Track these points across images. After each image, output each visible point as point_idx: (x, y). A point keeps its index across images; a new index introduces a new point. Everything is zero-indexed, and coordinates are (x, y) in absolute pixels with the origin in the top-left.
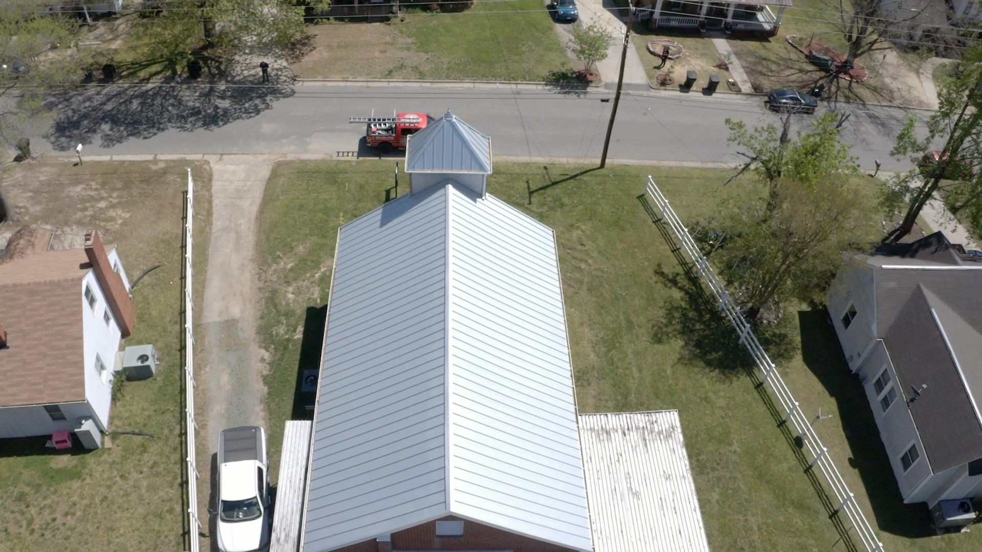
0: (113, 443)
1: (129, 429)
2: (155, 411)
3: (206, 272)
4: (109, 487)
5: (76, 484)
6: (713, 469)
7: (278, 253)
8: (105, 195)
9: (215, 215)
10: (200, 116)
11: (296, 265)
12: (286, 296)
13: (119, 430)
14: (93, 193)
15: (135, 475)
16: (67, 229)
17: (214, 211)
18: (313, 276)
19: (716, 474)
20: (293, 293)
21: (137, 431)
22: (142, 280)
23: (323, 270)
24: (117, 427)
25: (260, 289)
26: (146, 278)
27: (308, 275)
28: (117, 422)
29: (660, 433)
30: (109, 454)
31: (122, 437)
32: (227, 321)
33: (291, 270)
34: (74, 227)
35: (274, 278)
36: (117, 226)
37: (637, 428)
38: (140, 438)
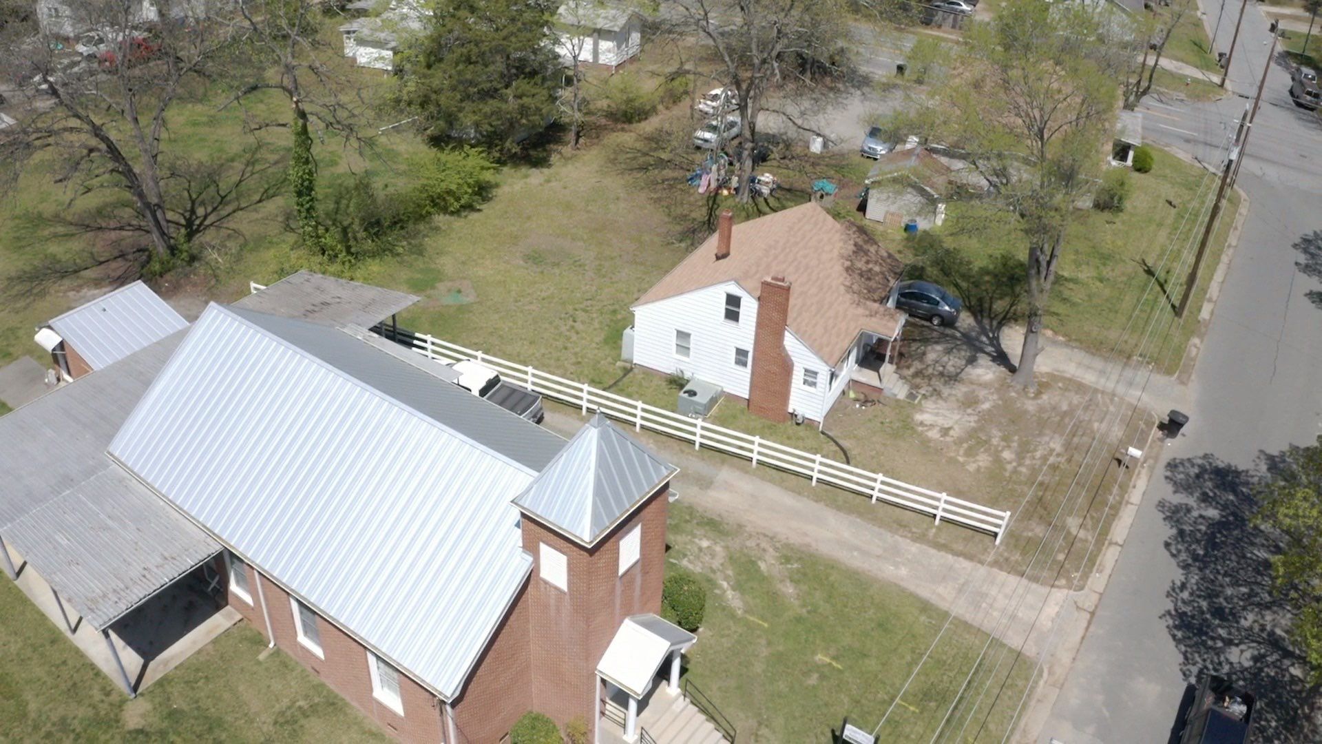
0: (620, 367)
1: (626, 380)
3: (816, 501)
4: (576, 354)
5: (597, 340)
7: (795, 566)
8: (1028, 462)
9: (933, 551)
10: (1208, 616)
11: (758, 570)
12: (708, 539)
13: (631, 375)
14: (1038, 454)
16: (973, 418)
17: (943, 553)
18: (726, 578)
20: (708, 547)
21: (620, 383)
22: (832, 443)
23: (730, 594)
24: (634, 374)
25: (740, 526)
26: (835, 448)
27: (730, 572)
30: (610, 363)
31: (621, 373)
32: (712, 483)
33: (754, 563)
34: (973, 424)
35: (748, 543)
36: (952, 454)
38: (611, 382)
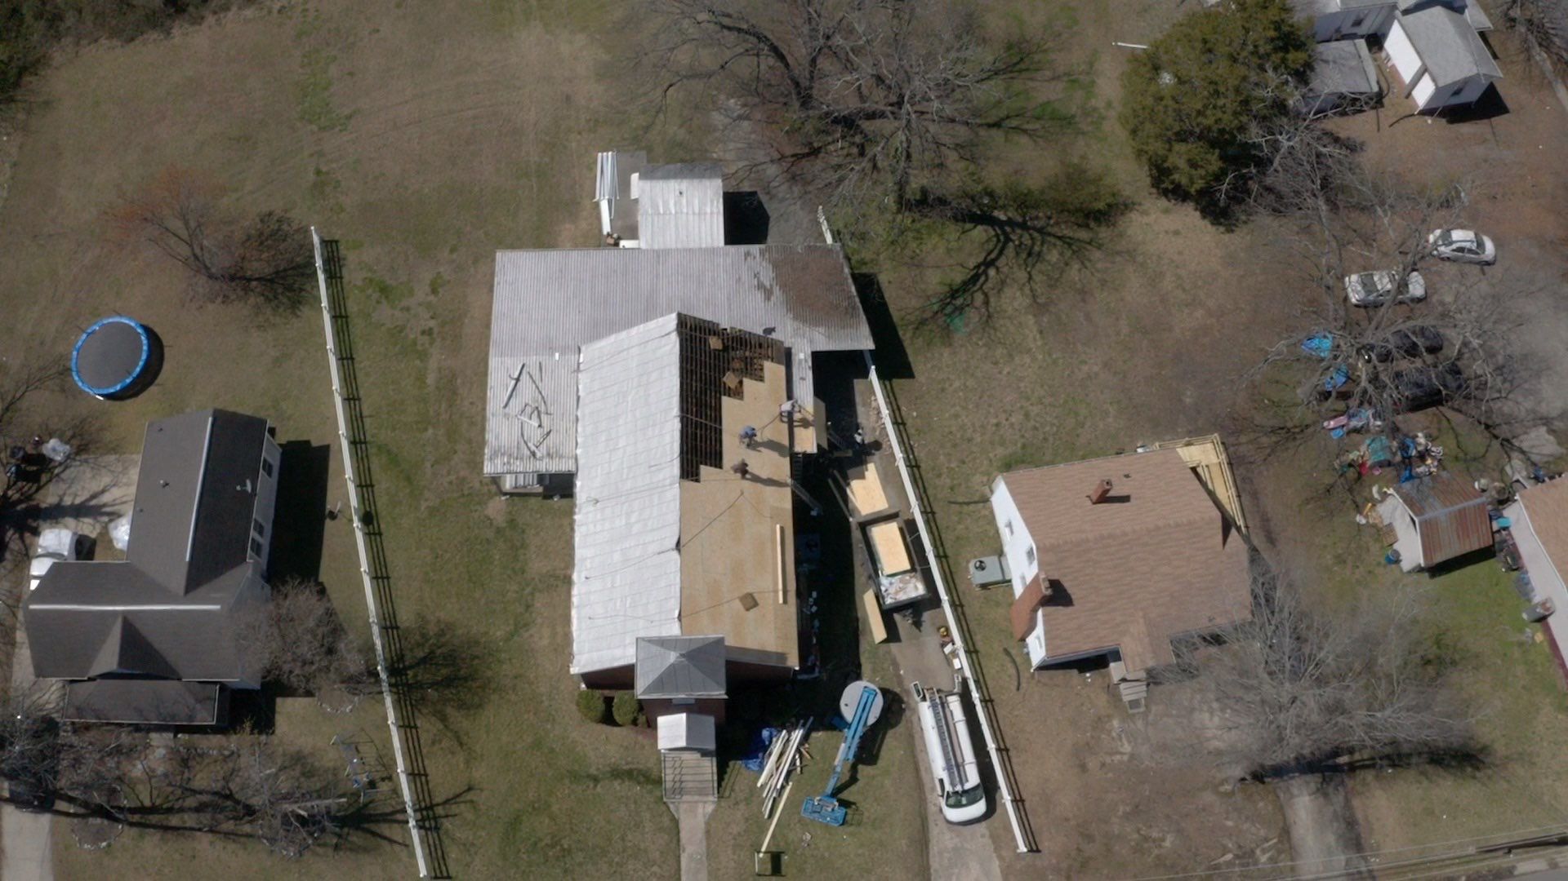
1: (972, 507)
2: (955, 529)
6: (451, 483)
13: (981, 505)
15: (953, 465)
19: (448, 480)
24: (984, 507)
28: (987, 513)
29: (503, 454)
31: (976, 497)
37: (522, 459)
38: (960, 499)
